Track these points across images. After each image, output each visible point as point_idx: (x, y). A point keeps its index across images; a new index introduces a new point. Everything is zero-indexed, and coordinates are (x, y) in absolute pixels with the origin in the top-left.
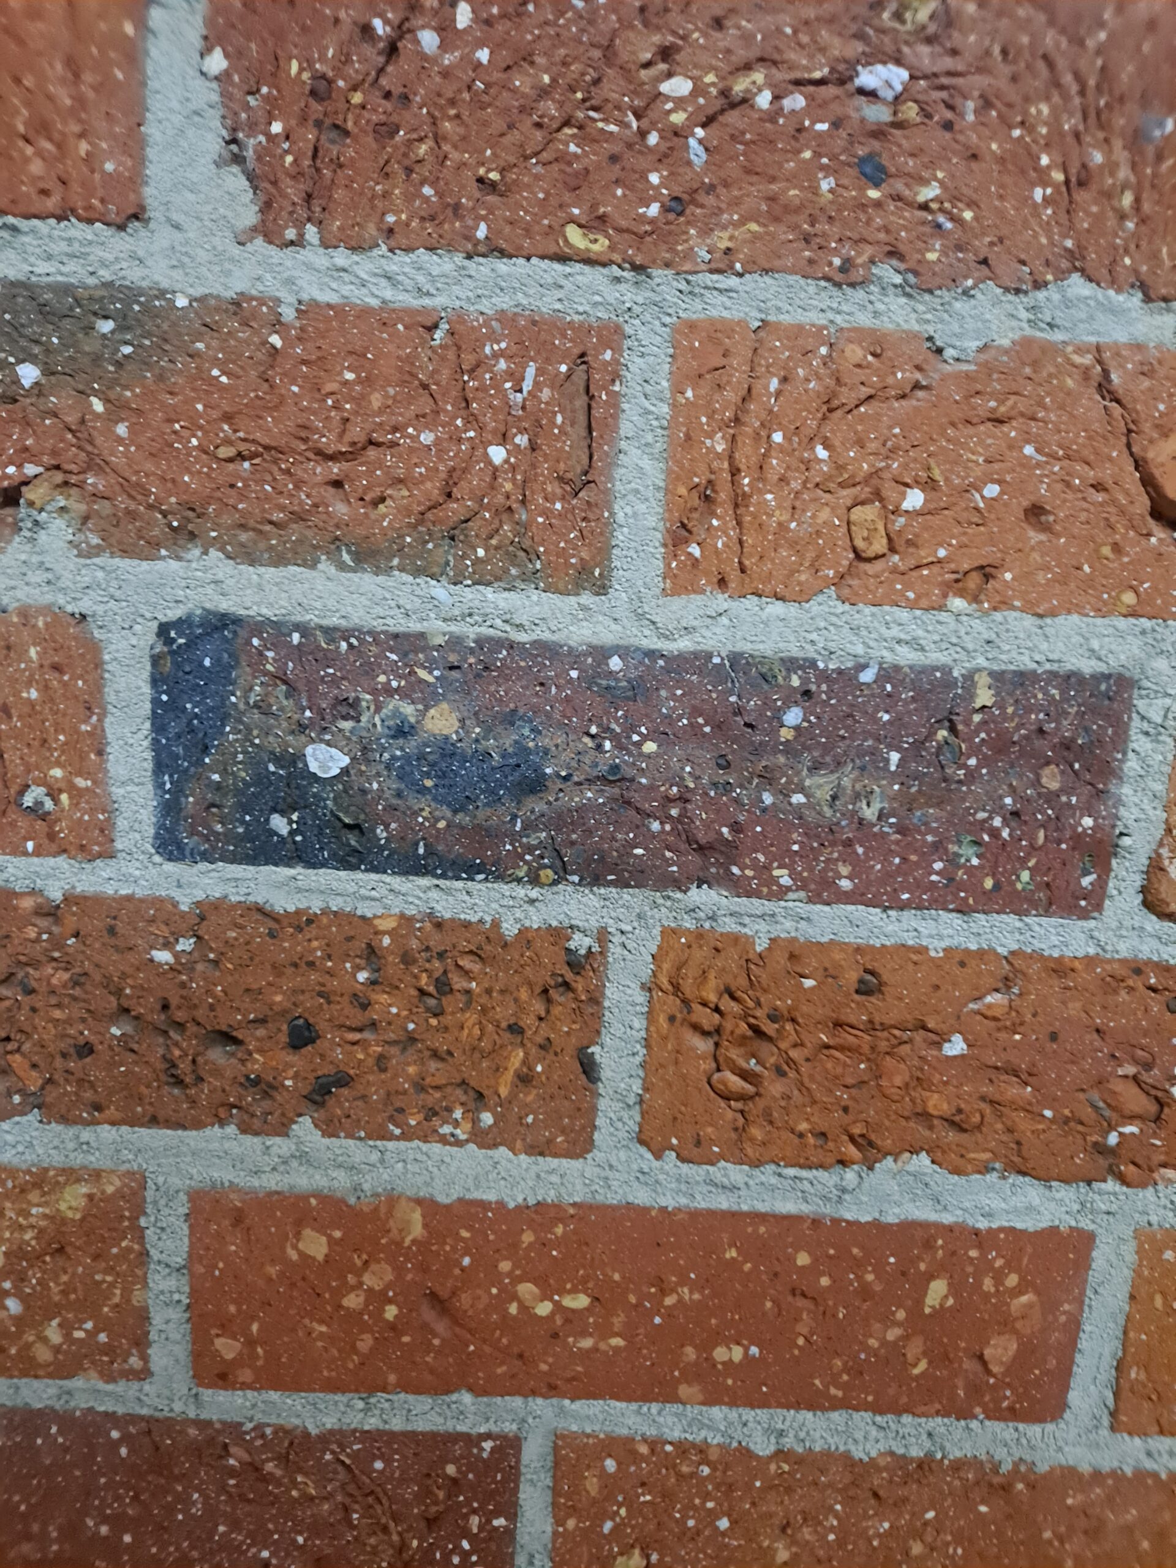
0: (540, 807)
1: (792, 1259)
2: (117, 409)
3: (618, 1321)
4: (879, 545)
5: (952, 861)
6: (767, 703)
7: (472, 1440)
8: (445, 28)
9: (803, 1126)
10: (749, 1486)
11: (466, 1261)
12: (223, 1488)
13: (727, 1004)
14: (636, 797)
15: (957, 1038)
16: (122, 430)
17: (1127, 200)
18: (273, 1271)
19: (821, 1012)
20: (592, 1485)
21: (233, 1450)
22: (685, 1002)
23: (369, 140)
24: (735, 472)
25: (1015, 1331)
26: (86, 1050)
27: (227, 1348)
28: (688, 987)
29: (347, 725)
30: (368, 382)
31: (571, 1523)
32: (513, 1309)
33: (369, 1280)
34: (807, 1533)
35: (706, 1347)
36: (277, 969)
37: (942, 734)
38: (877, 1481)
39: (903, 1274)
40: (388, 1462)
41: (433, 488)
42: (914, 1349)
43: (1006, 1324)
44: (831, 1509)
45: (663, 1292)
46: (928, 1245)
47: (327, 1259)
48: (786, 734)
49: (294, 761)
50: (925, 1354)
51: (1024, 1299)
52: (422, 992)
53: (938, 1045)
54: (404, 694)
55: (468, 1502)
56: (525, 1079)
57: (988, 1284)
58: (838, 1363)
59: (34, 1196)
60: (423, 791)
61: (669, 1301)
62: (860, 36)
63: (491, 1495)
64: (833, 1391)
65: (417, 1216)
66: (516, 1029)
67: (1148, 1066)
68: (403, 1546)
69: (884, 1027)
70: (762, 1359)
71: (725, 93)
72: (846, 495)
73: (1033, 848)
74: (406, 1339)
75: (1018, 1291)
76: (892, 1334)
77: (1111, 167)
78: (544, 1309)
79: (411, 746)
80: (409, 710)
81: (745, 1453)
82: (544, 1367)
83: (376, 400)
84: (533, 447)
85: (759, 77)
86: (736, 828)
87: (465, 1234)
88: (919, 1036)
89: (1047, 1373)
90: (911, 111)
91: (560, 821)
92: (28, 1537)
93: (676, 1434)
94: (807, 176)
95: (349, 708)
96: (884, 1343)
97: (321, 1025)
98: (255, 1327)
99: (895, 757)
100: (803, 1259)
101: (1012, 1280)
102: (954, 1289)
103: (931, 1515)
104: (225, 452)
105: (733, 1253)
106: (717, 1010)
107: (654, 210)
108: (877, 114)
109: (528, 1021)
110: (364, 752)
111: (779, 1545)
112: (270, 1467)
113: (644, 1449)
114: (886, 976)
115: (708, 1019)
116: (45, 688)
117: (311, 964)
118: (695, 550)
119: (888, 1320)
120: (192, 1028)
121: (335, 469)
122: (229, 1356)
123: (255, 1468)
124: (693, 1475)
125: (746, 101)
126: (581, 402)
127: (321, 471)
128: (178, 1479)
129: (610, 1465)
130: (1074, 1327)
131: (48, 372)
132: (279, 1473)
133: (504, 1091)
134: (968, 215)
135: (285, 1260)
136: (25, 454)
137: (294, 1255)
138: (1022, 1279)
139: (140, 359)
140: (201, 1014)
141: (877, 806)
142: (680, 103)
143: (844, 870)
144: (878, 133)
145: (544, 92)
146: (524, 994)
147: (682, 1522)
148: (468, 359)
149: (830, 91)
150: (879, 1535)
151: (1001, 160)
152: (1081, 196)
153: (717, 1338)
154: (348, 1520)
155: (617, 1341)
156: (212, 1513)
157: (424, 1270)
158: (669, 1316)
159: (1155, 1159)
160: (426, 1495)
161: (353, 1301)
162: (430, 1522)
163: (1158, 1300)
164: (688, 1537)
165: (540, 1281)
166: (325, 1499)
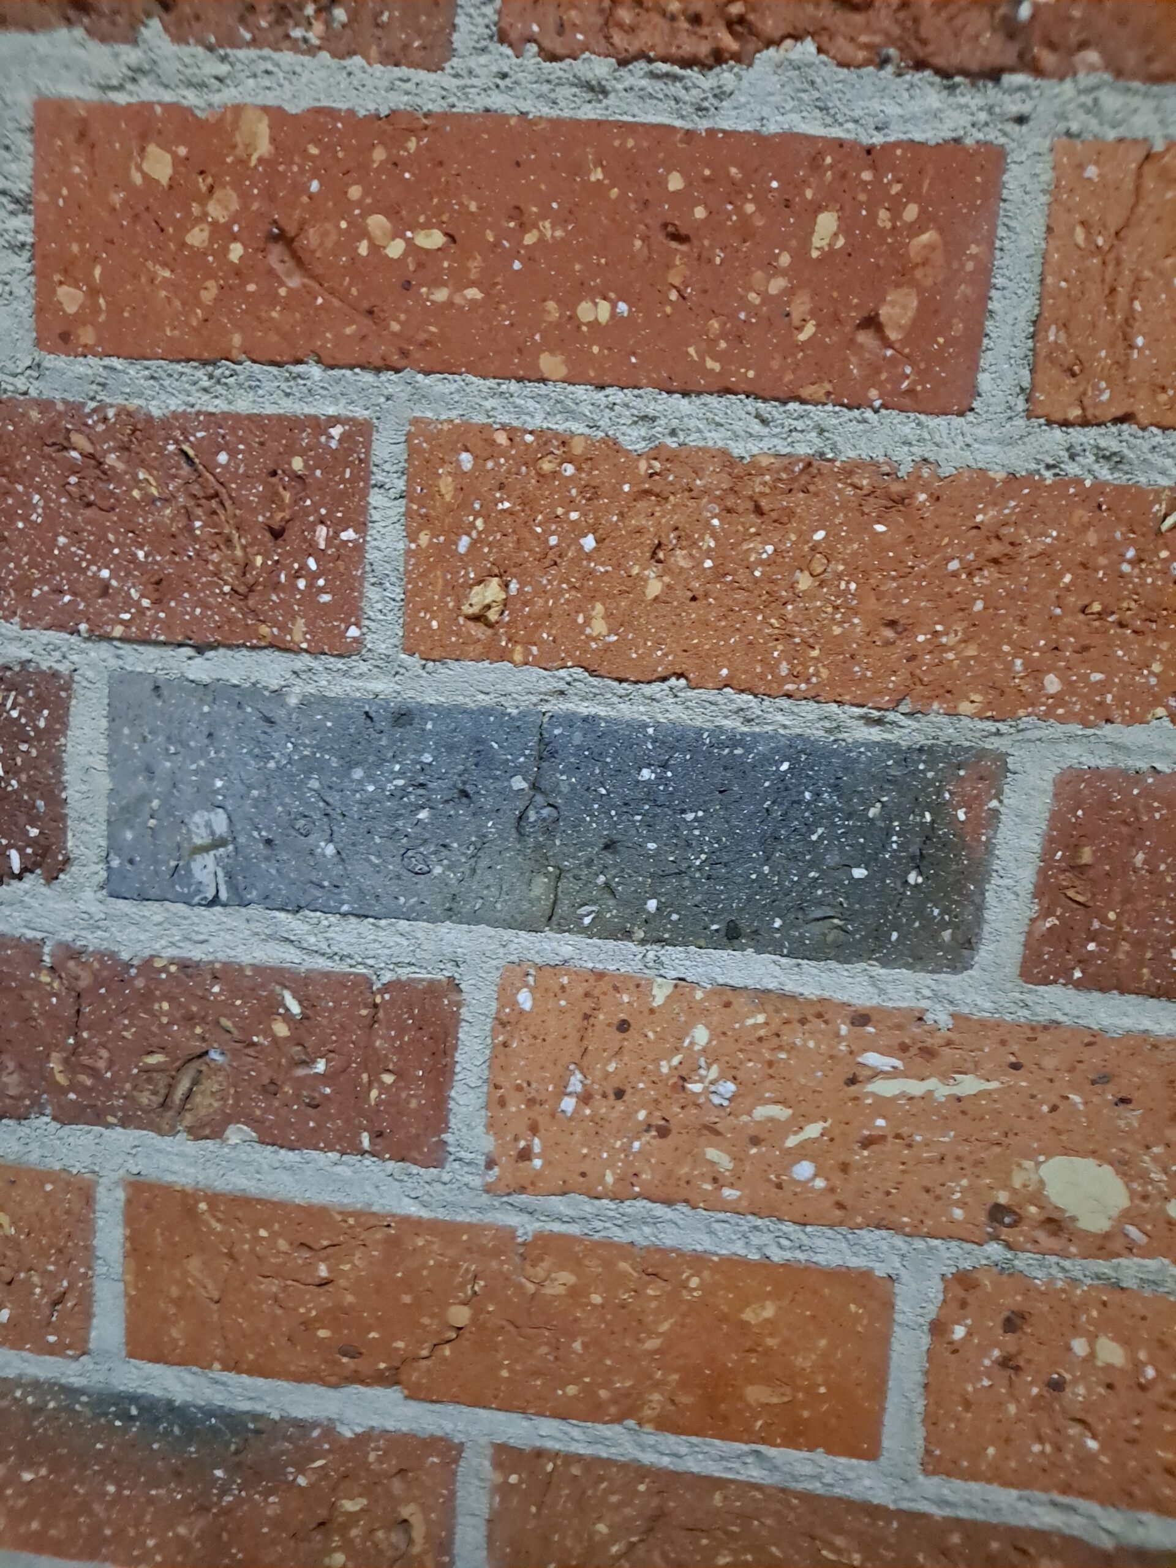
1: (663, 182)
3: (475, 265)
7: (320, 425)
9: (675, 7)
10: (617, 490)
11: (315, 186)
12: (64, 488)
18: (117, 198)
20: (446, 486)
21: (77, 438)
25: (914, 283)
27: (70, 298)
31: (424, 539)
32: (363, 249)
33: (216, 211)
34: (680, 558)
35: (569, 303)
38: (758, 487)
39: (787, 204)
40: (233, 454)
42: (800, 307)
43: (904, 274)
44: (708, 524)
45: (523, 227)
46: (815, 164)
47: (172, 183)
50: (814, 313)
51: (926, 237)
55: (316, 507)
57: (883, 218)
58: (715, 324)
61: (530, 239)
63: (339, 499)
64: (710, 364)
65: (263, 129)
68: (246, 567)
70: (630, 319)
74: (251, 288)
75: (918, 228)
76: (777, 285)
78: (395, 249)
81: (613, 446)
82: (395, 327)
87: (314, 150)
89: (951, 342)
93: (538, 422)
96: (766, 298)
98: (97, 272)
100: (675, 182)
101: (911, 212)
102: (845, 227)
103: (820, 535)
105: (597, 175)
111: (650, 573)
112: (111, 459)
113: (502, 438)
119: (771, 268)
122: (71, 309)
123: (94, 459)
124: (555, 474)
128: (19, 476)
129: (466, 460)
130: (983, 277)
132: (120, 466)
135: (129, 186)
137: (137, 178)
138: (923, 211)
147: (542, 539)
150: (761, 563)
153: (582, 290)
154: (190, 530)
155: (473, 293)
156: (52, 516)
157: (270, 196)
158: (529, 259)
159: (1073, 37)
160: (272, 498)
161: (197, 237)
162: (277, 534)
163: (1080, 235)
164: (550, 559)
165: (392, 213)
166: (167, 501)
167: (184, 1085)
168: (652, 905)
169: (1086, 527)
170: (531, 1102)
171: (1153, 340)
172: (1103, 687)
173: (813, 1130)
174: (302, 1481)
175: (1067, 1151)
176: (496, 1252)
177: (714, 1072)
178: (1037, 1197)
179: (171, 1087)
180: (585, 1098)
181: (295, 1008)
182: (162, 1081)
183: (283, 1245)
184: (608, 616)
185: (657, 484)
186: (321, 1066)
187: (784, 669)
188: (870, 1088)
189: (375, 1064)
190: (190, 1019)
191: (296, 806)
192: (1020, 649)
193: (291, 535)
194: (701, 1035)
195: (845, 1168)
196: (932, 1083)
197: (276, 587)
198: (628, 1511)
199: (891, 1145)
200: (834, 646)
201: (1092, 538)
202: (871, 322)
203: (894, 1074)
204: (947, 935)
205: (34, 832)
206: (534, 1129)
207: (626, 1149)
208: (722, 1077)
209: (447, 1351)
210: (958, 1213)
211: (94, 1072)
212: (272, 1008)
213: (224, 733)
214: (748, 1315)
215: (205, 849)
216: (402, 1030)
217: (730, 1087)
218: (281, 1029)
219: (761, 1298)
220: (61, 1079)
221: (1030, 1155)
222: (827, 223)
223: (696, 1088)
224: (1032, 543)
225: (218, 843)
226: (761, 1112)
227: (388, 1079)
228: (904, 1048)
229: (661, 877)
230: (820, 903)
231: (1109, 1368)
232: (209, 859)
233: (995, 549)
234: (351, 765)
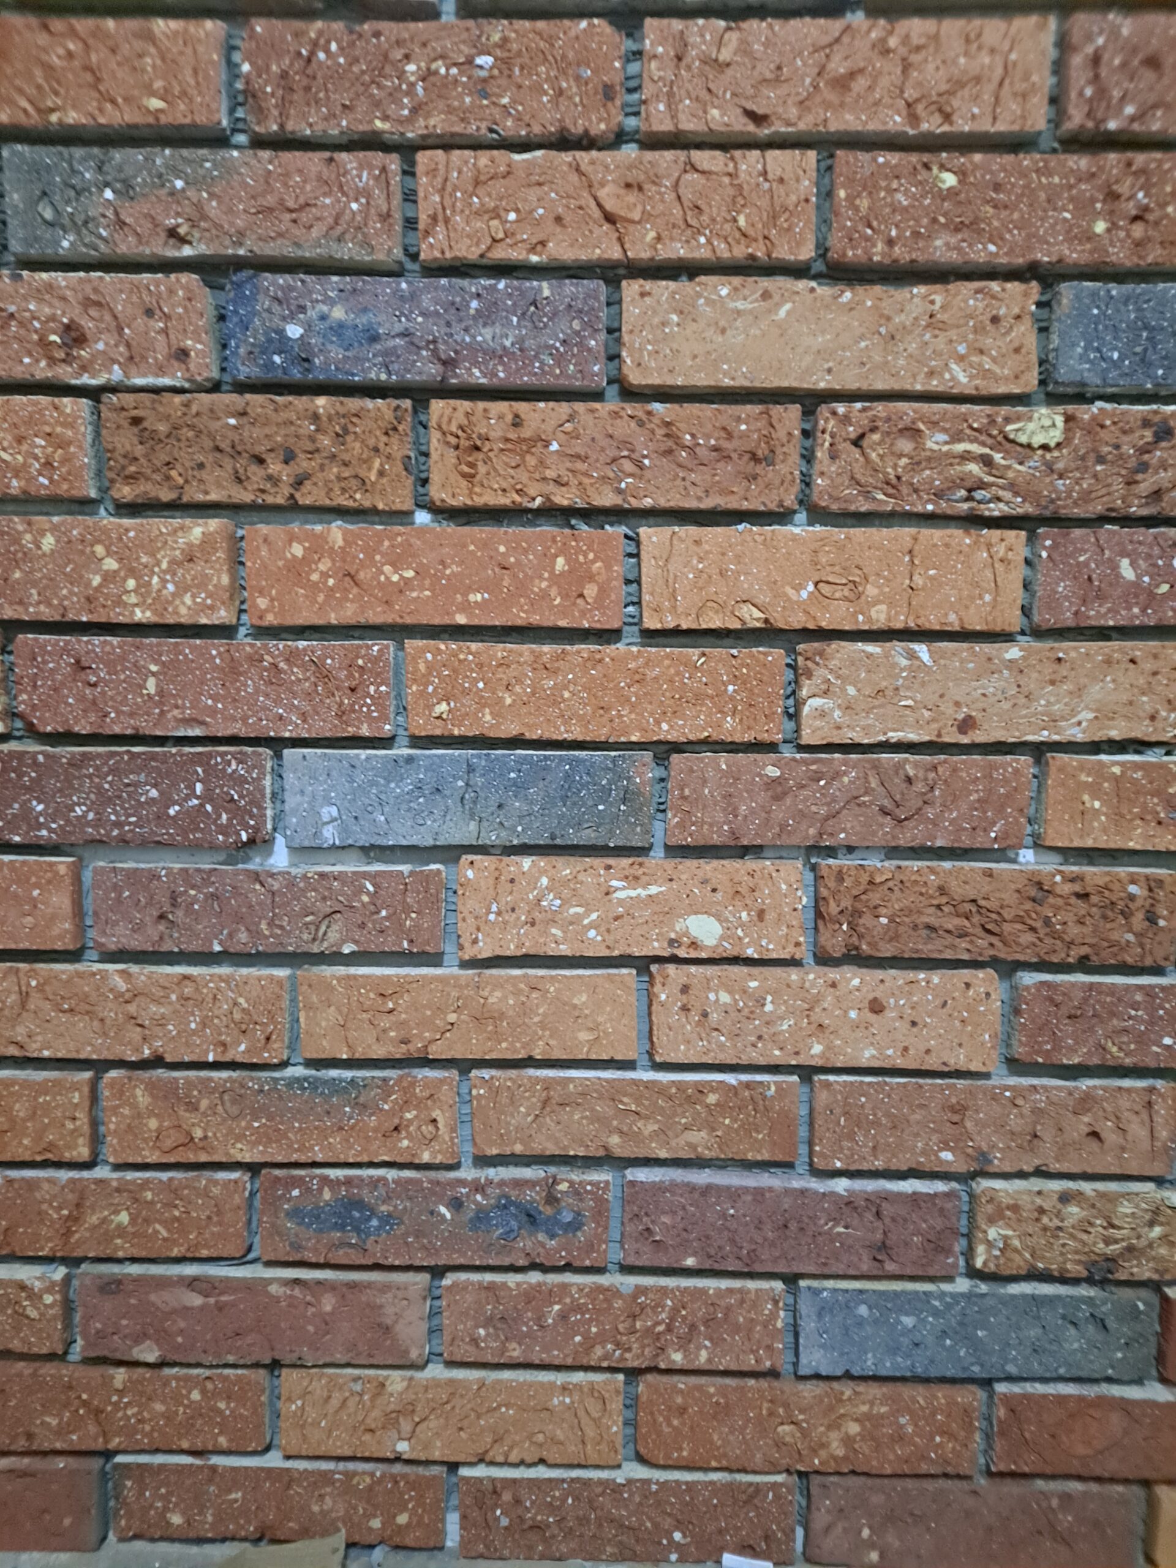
0: (378, 347)
1: (497, 550)
2: (212, 195)
3: (427, 582)
4: (501, 235)
5: (542, 363)
6: (463, 299)
7: (368, 646)
8: (327, 51)
9: (496, 486)
10: (490, 664)
11: (361, 556)
12: (262, 678)
13: (460, 433)
14: (416, 341)
15: (555, 443)
16: (214, 203)
17: (577, 99)
18: (280, 563)
19: (500, 433)
20: (422, 667)
21: (266, 657)
22: (444, 433)
23: (301, 93)
24: (444, 209)
25: (596, 581)
26: (201, 466)
27: (262, 603)
28: (444, 427)
29: (301, 316)
30: (305, 181)
31: (414, 688)
32: (382, 578)
33: (322, 567)
34: (518, 689)
35: (465, 595)
36: (278, 424)
37: (532, 309)
38: (545, 659)
39: (545, 554)
40: (333, 659)
41: (331, 220)
42: (553, 592)
43: (591, 578)
45: (445, 567)
46: (554, 540)
47: (304, 557)
48: (472, 312)
49: (281, 332)
50: (559, 593)
51: (598, 564)
52: (338, 435)
53: (547, 446)
54: (323, 302)
55: (368, 678)
56: (381, 473)
57: (581, 558)
58: (522, 599)
59: (180, 534)
60: (332, 342)
61: (448, 572)
62: (475, 46)
63: (379, 674)
64: (522, 614)
65: (339, 535)
66: (376, 450)
67: (633, 451)
68: (341, 704)
69: (525, 440)
70: (489, 600)
71: (428, 69)
72: (486, 217)
73: (573, 355)
74: (337, 595)
75: (593, 562)
76: (544, 585)
77: (570, 87)
78: (395, 578)
79: (327, 324)
80: (325, 308)
82: (397, 607)
83: (308, 188)
84: (368, 203)
85: (440, 63)
86: (456, 352)
87: (360, 542)
88: (539, 444)
89: (612, 601)
90: (496, 72)
91: (386, 353)
92: (177, 707)
94: (460, 97)
95: (302, 309)
96: (541, 589)
97: (297, 451)
98: (273, 592)
99: (515, 319)
100: (502, 549)
101: (591, 556)
102: (568, 561)
103: (571, 676)
104: (253, 210)
105: (472, 547)
106: (458, 437)
107: (406, 112)
108: (483, 74)
109: (381, 446)
110: (308, 327)
111: (506, 695)
112: (282, 665)
113: (443, 647)
114: (523, 416)
115: (453, 441)
116: (185, 308)
117: (292, 423)
118: (431, 240)
119: (541, 578)
120: (245, 455)
121: (294, 215)
122: (263, 607)
123: (275, 665)
125: (436, 72)
126: (384, 185)
127: (288, 216)
128: (241, 674)
129: (429, 656)
131: (187, 183)
133: (373, 479)
134: (520, 108)
135: (286, 559)
136: (178, 214)
137: (289, 556)
138: (596, 555)
139: (221, 177)
140: (248, 447)
141: (511, 339)
142: (413, 73)
143: (500, 368)
144: (485, 80)
145: (363, 72)
146: (378, 433)
147: (462, 685)
148: (342, 171)
149: (466, 67)
150: (549, 688)
151: (530, 88)
152: (561, 99)
153: (470, 589)
154: (316, 691)
155: (427, 593)
156: (257, 691)
157: (344, 561)
158: (449, 579)
159: (642, 494)
160: (350, 676)
161: (315, 577)
162: (353, 690)
163: (653, 562)
164: (466, 692)
165: (393, 564)
166: (306, 680)
167: (323, 928)
168: (520, 829)
169: (669, 667)
170: (476, 918)
171: (684, 598)
172: (683, 726)
173: (594, 916)
174: (386, 1107)
175: (696, 913)
176: (467, 985)
177: (551, 896)
178: (686, 934)
179: (317, 930)
180: (499, 913)
181: (371, 888)
182: (313, 928)
183: (372, 995)
184: (491, 713)
185: (506, 661)
186: (384, 913)
187: (562, 729)
188: (616, 895)
189: (407, 910)
190: (324, 898)
191: (367, 801)
192: (651, 714)
193: (359, 690)
194: (544, 881)
195: (608, 931)
196: (639, 891)
197: (354, 711)
198: (534, 1100)
199: (626, 918)
200: (581, 718)
201: (672, 671)
202: (581, 596)
203: (624, 888)
204: (638, 829)
205: (252, 823)
206: (478, 929)
207: (518, 934)
208: (555, 898)
209: (448, 1035)
210: (656, 944)
211: (281, 927)
212: (361, 889)
213: (334, 773)
214: (575, 1001)
215: (328, 823)
216: (418, 893)
217: (558, 902)
218: (365, 899)
219: (580, 992)
220: (267, 933)
221: (681, 916)
222: (560, 561)
223: (544, 903)
224: (651, 674)
225: (334, 820)
226: (572, 911)
227: (414, 915)
228: (627, 877)
229: (521, 817)
230: (588, 821)
231: (725, 1004)
232: (330, 827)
233: (637, 677)
234: (389, 782)
